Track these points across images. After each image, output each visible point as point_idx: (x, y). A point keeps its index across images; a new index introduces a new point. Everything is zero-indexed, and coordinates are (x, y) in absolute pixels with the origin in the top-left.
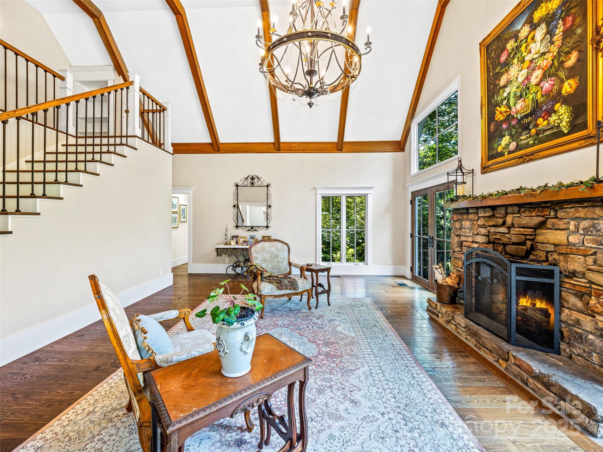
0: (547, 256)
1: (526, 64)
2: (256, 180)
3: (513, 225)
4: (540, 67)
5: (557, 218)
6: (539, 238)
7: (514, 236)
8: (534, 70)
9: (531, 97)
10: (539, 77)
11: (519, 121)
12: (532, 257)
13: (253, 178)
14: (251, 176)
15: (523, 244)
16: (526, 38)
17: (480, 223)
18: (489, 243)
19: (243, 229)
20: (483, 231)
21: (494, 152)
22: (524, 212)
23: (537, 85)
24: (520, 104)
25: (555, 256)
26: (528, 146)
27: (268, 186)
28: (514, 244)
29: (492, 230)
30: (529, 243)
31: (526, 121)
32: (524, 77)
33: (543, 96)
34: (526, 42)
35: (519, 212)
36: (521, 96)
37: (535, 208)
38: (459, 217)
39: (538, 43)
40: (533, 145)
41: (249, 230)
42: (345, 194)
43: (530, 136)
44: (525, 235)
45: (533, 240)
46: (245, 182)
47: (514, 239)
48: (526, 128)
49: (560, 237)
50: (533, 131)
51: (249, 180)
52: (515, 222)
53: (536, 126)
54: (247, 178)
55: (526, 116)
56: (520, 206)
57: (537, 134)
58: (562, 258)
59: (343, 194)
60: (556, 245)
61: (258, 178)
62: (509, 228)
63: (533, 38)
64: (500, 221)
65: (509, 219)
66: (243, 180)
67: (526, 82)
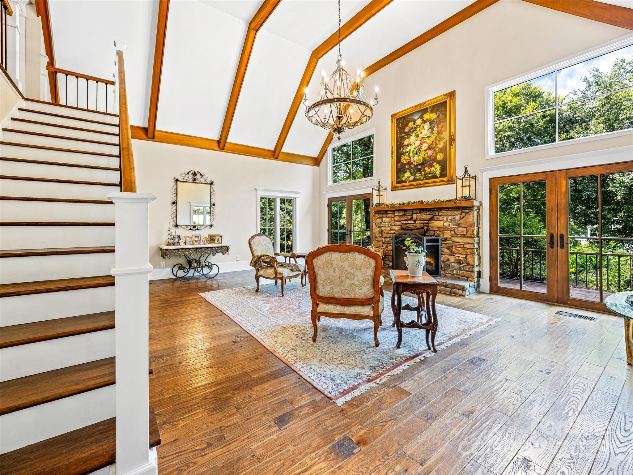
0: (434, 233)
1: (420, 138)
2: (198, 176)
3: (417, 219)
4: (426, 143)
5: (438, 215)
6: (431, 225)
7: (418, 224)
8: (423, 143)
9: (422, 156)
10: (426, 147)
11: (416, 166)
12: (427, 234)
13: (195, 174)
14: (193, 172)
15: (423, 228)
16: (420, 125)
17: (396, 218)
18: (402, 229)
19: (184, 228)
20: (398, 223)
21: (400, 180)
22: (423, 213)
23: (425, 151)
24: (416, 158)
25: (438, 232)
26: (420, 180)
27: (211, 184)
28: (418, 229)
29: (404, 222)
30: (426, 228)
31: (419, 167)
32: (418, 145)
33: (428, 157)
34: (420, 127)
35: (420, 213)
36: (417, 154)
37: (428, 211)
38: (381, 216)
39: (426, 131)
40: (423, 180)
41: (191, 229)
42: (279, 197)
43: (421, 175)
44: (424, 224)
45: (428, 226)
46: (186, 178)
47: (418, 226)
48: (419, 170)
49: (440, 224)
50: (423, 173)
51: (191, 176)
52: (418, 218)
53: (424, 171)
54: (188, 173)
55: (419, 165)
56: (421, 210)
57: (425, 174)
58: (441, 233)
59: (277, 197)
60: (438, 228)
61: (201, 175)
62: (415, 221)
63: (423, 127)
64: (410, 217)
65: (415, 216)
66: (184, 175)
67: (419, 147)
